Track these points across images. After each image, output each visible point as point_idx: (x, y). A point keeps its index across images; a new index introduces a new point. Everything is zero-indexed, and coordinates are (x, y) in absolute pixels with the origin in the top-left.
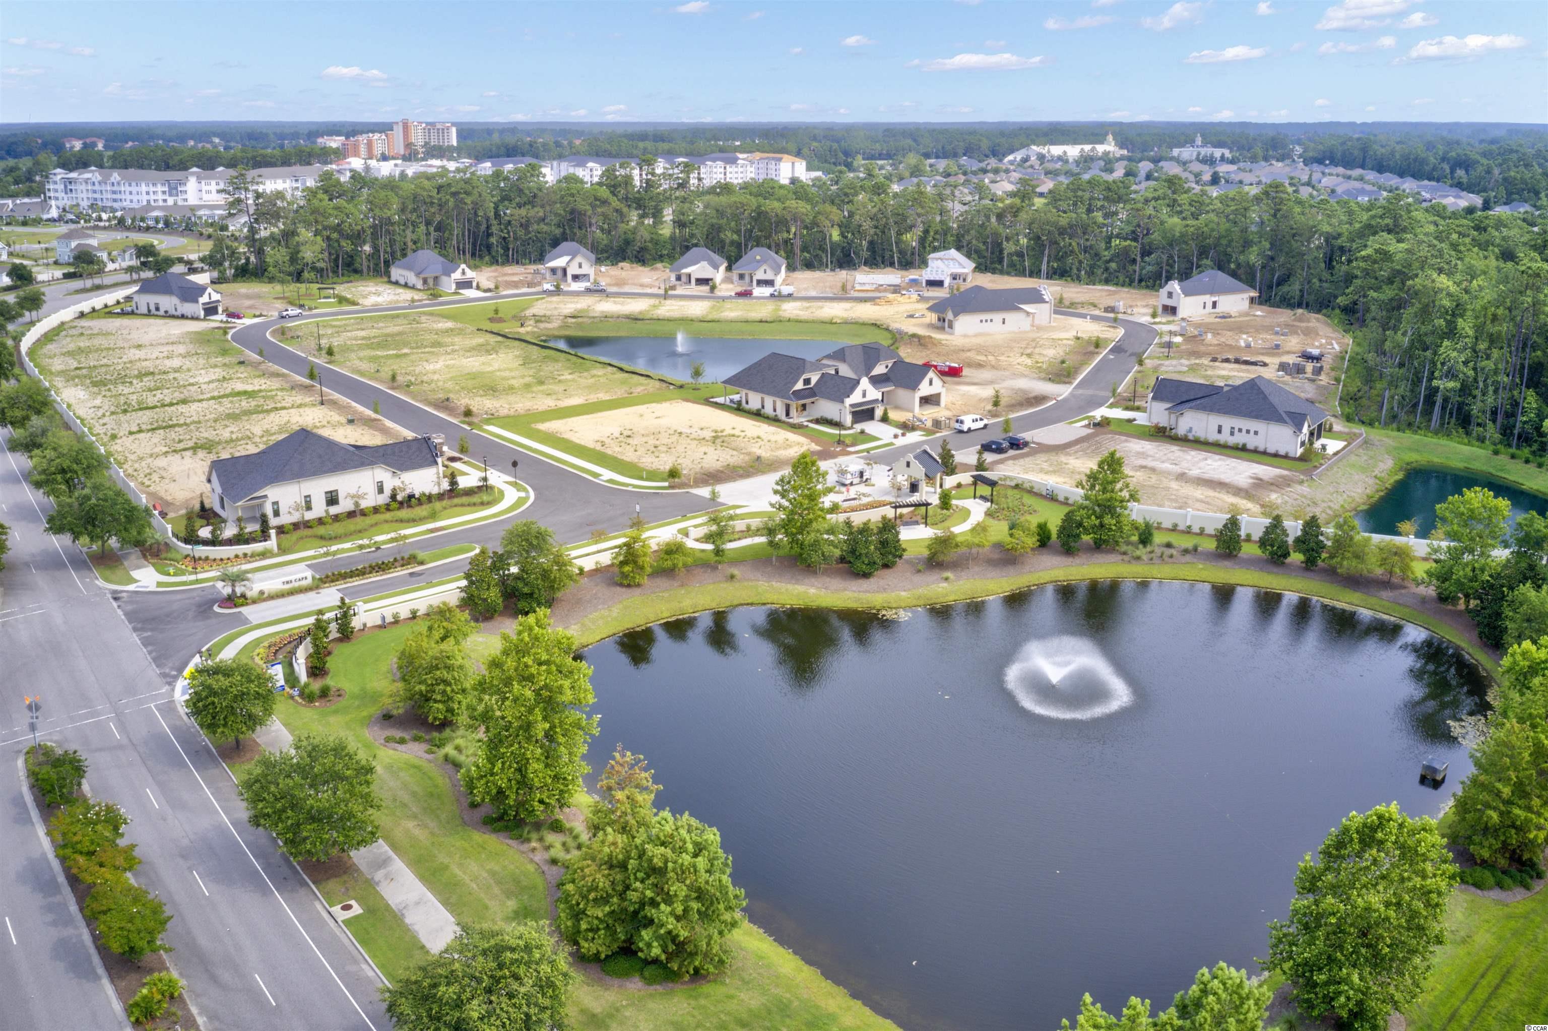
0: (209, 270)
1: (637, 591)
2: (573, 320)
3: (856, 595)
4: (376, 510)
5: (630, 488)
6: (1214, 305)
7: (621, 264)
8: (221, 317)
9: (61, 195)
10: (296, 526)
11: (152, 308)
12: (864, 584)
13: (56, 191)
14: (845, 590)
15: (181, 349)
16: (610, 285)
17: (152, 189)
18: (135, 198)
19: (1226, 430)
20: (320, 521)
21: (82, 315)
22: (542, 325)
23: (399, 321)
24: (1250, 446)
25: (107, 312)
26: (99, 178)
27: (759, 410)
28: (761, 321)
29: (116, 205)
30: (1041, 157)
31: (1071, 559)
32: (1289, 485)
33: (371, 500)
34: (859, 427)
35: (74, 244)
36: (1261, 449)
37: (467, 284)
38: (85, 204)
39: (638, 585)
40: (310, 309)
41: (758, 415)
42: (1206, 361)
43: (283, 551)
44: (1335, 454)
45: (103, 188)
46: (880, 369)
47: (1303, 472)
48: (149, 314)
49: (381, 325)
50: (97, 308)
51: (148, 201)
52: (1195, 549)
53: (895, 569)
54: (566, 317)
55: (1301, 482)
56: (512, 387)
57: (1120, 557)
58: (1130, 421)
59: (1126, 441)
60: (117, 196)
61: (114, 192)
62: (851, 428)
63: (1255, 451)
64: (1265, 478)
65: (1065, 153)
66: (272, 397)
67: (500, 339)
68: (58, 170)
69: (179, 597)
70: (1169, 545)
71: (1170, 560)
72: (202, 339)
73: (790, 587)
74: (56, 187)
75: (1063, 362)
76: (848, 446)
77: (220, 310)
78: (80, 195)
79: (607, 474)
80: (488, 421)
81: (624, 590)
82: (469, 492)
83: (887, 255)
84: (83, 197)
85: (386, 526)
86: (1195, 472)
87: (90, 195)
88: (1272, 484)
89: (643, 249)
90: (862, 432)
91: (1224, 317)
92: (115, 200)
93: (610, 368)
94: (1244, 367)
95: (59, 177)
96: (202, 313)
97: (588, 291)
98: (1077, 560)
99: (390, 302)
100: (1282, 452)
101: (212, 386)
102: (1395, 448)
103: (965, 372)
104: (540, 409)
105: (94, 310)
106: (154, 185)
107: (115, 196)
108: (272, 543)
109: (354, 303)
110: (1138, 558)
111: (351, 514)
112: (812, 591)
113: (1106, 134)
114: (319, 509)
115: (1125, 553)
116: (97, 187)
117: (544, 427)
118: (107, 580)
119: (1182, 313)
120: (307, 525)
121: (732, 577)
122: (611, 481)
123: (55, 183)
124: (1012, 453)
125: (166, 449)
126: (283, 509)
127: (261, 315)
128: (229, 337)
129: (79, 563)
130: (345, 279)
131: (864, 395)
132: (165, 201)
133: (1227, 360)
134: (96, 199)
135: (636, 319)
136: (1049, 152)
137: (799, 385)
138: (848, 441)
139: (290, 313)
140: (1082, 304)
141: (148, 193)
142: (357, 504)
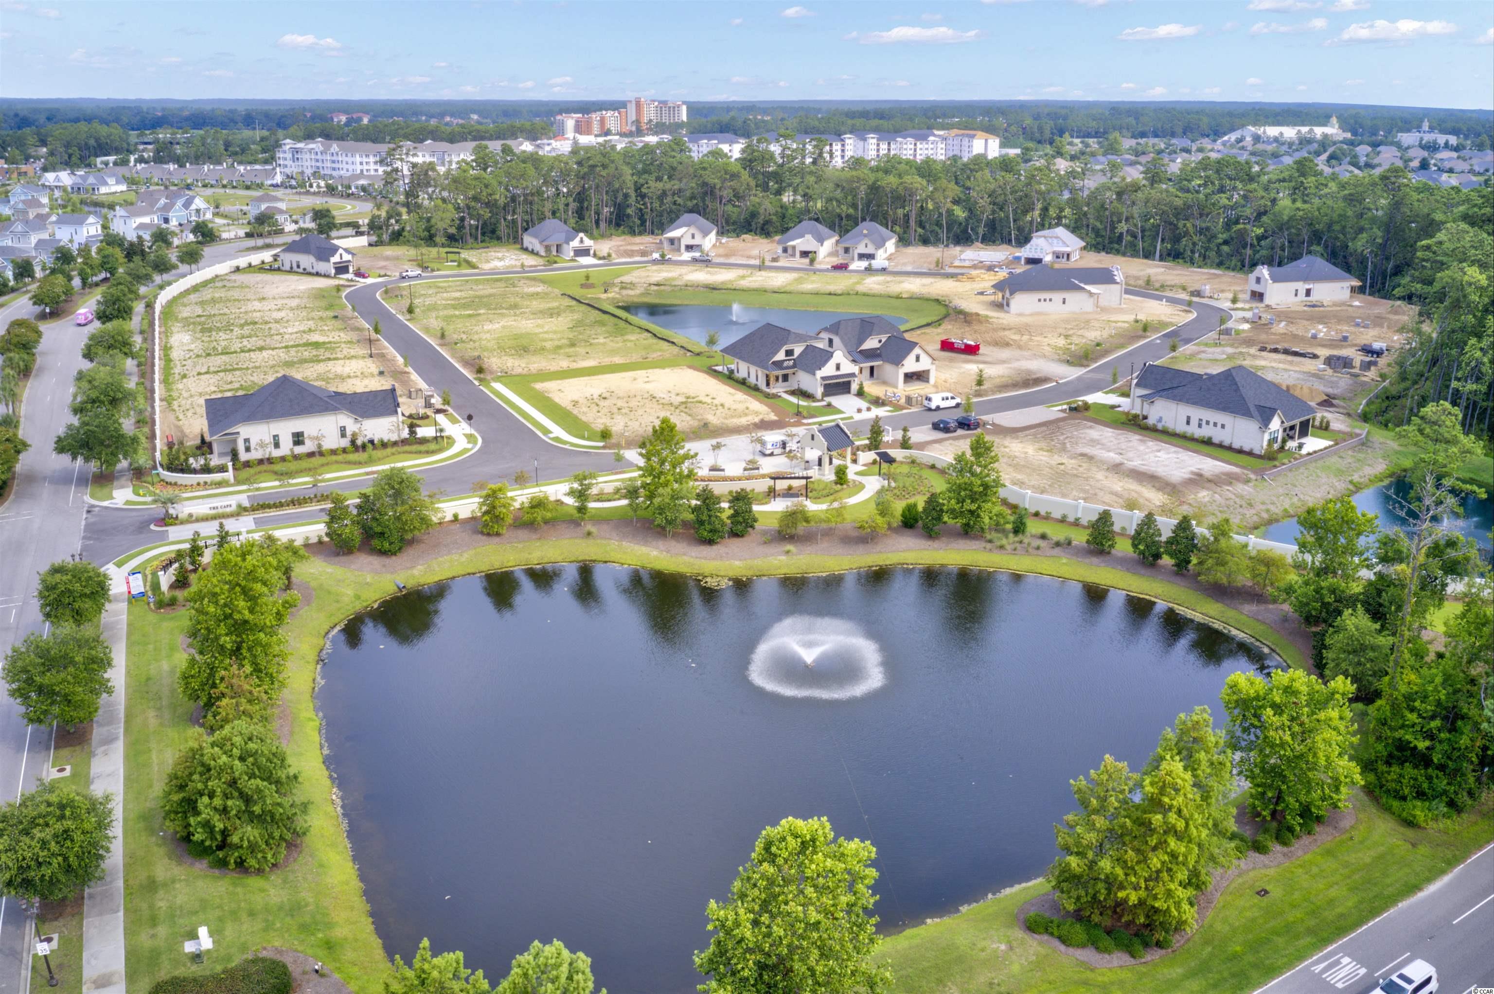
0: (369, 234)
1: (496, 540)
2: (656, 288)
3: (692, 560)
4: (333, 452)
5: (567, 447)
6: (1308, 292)
7: (744, 236)
8: (350, 276)
9: (289, 163)
10: (261, 462)
11: (295, 266)
12: (705, 550)
13: (285, 159)
14: (684, 554)
15: (294, 303)
16: (719, 256)
17: (365, 160)
18: (350, 167)
19: (1194, 422)
20: (283, 459)
21: (238, 269)
22: (624, 292)
23: (499, 284)
24: (1216, 440)
25: (262, 268)
26: (322, 148)
27: (744, 379)
28: (830, 294)
29: (335, 173)
30: (1257, 139)
31: (930, 543)
32: (1230, 484)
33: (332, 441)
34: (828, 399)
35: (263, 207)
36: (1227, 443)
37: (585, 252)
38: (309, 172)
39: (498, 534)
40: (433, 270)
41: (743, 383)
42: (1253, 351)
43: (238, 482)
44: (1309, 454)
45: (324, 157)
46: (871, 343)
47: (1255, 472)
48: (291, 271)
49: (481, 287)
50: (253, 264)
51: (362, 171)
52: (1069, 543)
53: (745, 539)
54: (650, 284)
55: (1247, 481)
56: (543, 349)
57: (984, 544)
58: (1113, 407)
59: (1091, 427)
60: (336, 165)
61: (333, 162)
62: (822, 400)
63: (1220, 446)
64: (1207, 474)
65: (1281, 134)
66: (334, 349)
67: (574, 303)
68: (288, 141)
69: (134, 514)
70: (1043, 537)
71: (1036, 552)
72: (320, 295)
73: (636, 547)
74: (286, 155)
75: (1098, 345)
76: (805, 418)
77: (351, 269)
78: (305, 164)
79: (558, 431)
80: (498, 379)
81: (484, 538)
82: (424, 441)
83: (1005, 232)
84: (307, 165)
85: (335, 466)
86: (1136, 463)
87: (314, 164)
88: (1210, 481)
89: (767, 222)
90: (829, 405)
91: (1314, 306)
92: (334, 169)
93: (646, 334)
94: (1290, 358)
95: (288, 147)
96: (333, 271)
97: (695, 260)
98: (936, 544)
99: (508, 267)
100: (1247, 448)
101: (294, 336)
102: (1397, 452)
103: (982, 350)
104: (552, 369)
105: (250, 265)
106: (368, 156)
107: (334, 165)
108: (229, 475)
109: (474, 267)
110: (1002, 547)
111: (311, 455)
112: (655, 553)
113: (1331, 117)
114: (286, 447)
115: (990, 541)
116: (319, 157)
117: (539, 386)
118: (92, 496)
119: (1268, 300)
120: (270, 461)
121: (589, 534)
122: (557, 439)
123: (285, 152)
124: (960, 432)
125: (216, 389)
126: (253, 445)
127: (385, 275)
128: (344, 295)
129: (83, 481)
130: (483, 244)
131: (838, 367)
132: (376, 170)
133: (1275, 351)
134: (318, 168)
135: (714, 289)
136: (1264, 132)
137: (781, 356)
138: (805, 413)
139: (410, 274)
140: (1172, 287)
141: (361, 163)
142: (320, 446)
